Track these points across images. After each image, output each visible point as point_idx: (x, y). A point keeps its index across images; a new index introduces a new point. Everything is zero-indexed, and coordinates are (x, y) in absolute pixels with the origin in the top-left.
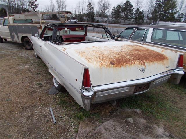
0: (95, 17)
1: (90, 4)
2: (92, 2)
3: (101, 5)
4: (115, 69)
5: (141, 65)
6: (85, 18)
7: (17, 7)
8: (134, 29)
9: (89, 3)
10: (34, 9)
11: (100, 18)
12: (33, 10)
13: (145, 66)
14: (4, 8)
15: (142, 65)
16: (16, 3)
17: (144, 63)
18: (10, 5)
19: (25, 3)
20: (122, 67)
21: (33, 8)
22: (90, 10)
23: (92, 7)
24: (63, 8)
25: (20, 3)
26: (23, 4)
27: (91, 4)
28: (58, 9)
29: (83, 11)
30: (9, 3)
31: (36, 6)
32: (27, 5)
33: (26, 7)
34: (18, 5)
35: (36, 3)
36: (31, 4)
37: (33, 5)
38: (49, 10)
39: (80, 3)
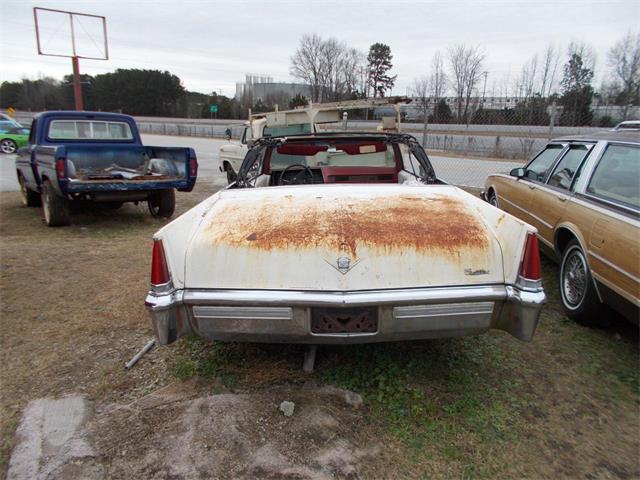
0: (593, 107)
1: (576, 61)
2: (585, 53)
3: (624, 60)
4: (255, 251)
5: (337, 249)
6: (550, 110)
7: (334, 89)
8: (565, 145)
9: (574, 56)
10: (382, 92)
11: (617, 107)
12: (378, 95)
13: (354, 254)
14: (303, 94)
15: (340, 249)
16: (334, 78)
17: (353, 246)
18: (316, 87)
19: (358, 78)
20: (275, 249)
21: (380, 88)
22: (574, 83)
23: (586, 71)
24: (472, 83)
25: (344, 76)
26: (351, 80)
27: (579, 59)
28: (456, 86)
29: (547, 87)
30: (316, 80)
31: (390, 82)
32: (365, 80)
33: (358, 88)
34: (337, 83)
35: (389, 73)
36: (375, 79)
37: (380, 80)
38: (424, 93)
39: (535, 62)
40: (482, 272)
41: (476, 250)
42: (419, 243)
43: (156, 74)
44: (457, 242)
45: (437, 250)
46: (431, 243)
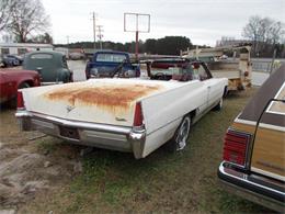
13: (74, 104)
40: (123, 120)
41: (123, 109)
42: (99, 103)
43: (180, 38)
44: (115, 104)
45: (106, 107)
46: (104, 103)
